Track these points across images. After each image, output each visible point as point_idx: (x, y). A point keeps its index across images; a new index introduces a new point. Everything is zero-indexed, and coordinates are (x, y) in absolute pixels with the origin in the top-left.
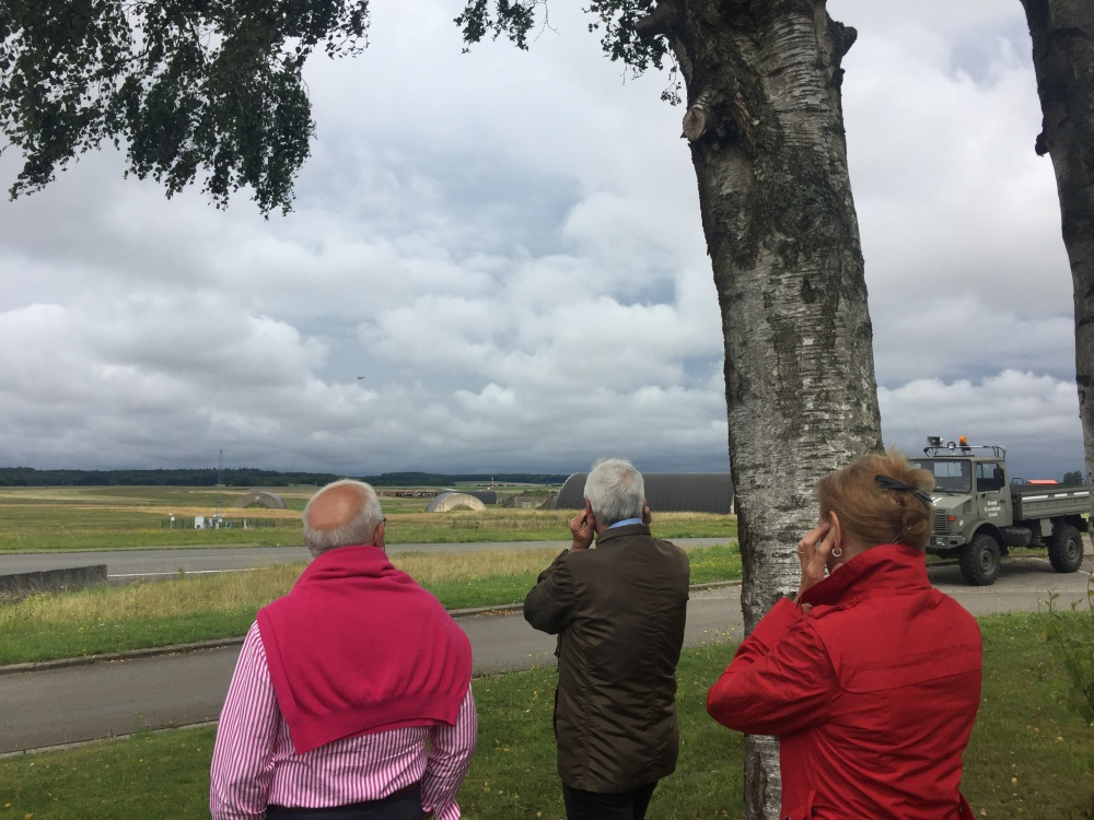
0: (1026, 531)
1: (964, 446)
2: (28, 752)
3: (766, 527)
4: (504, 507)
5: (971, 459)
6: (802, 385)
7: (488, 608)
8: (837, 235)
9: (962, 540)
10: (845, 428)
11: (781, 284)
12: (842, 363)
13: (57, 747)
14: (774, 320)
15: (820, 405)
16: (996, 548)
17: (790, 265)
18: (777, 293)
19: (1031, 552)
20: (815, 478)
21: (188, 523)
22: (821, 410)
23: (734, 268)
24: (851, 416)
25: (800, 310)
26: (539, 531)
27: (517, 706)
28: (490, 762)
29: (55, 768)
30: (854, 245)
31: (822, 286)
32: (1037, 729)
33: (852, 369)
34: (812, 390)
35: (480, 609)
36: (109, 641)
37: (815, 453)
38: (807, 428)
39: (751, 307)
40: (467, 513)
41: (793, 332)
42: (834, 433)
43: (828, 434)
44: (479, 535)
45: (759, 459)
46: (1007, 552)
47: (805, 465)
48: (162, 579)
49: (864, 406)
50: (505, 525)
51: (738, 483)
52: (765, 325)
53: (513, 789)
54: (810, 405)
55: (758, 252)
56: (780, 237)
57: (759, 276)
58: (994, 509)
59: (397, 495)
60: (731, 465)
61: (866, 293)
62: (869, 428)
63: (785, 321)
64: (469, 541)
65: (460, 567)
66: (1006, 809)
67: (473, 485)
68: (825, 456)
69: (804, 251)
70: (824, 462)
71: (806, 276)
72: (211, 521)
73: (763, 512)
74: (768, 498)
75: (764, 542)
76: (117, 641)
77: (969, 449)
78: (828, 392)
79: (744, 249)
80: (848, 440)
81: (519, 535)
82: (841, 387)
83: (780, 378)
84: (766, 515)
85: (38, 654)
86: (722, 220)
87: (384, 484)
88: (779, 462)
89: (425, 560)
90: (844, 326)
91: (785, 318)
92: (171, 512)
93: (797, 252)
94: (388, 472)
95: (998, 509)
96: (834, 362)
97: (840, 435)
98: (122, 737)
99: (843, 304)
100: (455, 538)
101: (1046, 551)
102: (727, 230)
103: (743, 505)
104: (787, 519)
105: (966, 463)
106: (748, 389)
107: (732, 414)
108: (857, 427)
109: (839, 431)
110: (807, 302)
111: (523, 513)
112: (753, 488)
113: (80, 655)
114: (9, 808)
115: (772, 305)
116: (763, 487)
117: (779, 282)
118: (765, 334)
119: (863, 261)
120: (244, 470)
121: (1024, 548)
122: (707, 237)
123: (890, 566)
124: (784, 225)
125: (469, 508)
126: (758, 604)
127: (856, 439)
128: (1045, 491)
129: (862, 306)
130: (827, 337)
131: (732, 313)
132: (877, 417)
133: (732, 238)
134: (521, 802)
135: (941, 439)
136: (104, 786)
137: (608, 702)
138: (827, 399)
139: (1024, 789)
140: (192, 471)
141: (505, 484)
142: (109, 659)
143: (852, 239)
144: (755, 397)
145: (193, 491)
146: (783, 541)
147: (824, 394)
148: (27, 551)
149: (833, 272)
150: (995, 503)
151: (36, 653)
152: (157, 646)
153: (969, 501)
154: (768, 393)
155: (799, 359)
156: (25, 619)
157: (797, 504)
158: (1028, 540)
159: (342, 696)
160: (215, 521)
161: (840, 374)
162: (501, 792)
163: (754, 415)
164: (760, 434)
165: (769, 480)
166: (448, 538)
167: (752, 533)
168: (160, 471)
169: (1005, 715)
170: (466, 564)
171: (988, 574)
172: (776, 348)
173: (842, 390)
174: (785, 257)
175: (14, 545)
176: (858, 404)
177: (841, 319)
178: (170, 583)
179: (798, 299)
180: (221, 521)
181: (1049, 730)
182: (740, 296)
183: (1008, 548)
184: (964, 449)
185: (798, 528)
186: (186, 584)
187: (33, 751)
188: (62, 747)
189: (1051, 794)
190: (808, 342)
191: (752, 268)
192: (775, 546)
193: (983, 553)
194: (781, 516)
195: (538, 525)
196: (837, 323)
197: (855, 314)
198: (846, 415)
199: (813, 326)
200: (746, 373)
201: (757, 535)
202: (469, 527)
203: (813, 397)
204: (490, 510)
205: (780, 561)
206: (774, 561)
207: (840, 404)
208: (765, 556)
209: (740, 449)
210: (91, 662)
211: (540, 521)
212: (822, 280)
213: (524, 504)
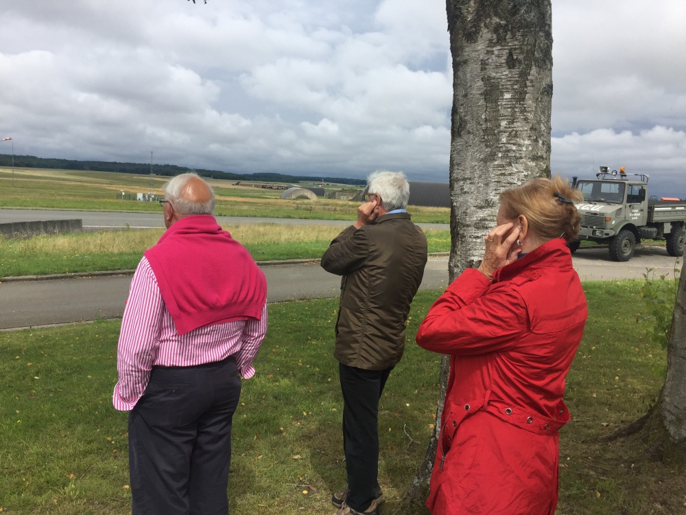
0: (654, 229)
1: (623, 174)
2: (32, 327)
3: (467, 219)
4: (329, 198)
5: (626, 182)
6: (500, 125)
7: (313, 260)
8: (535, 20)
9: (612, 233)
10: (526, 156)
11: (493, 54)
12: (528, 112)
13: (49, 326)
14: (487, 80)
15: (511, 140)
16: (634, 239)
17: (501, 40)
18: (490, 60)
19: (656, 242)
20: (502, 188)
21: (132, 197)
22: (511, 144)
23: (464, 41)
24: (530, 149)
25: (505, 73)
26: (349, 214)
27: (323, 318)
28: (303, 348)
29: (46, 337)
30: (547, 28)
31: (521, 57)
32: (637, 349)
33: (535, 116)
34: (507, 130)
35: (308, 260)
36: (82, 265)
37: (503, 172)
38: (500, 155)
39: (472, 69)
40: (306, 201)
41: (498, 89)
42: (517, 159)
43: (513, 160)
44: (312, 215)
45: (468, 175)
46: (640, 242)
47: (496, 180)
48: (115, 230)
49: (541, 142)
50: (329, 210)
51: (453, 189)
52: (480, 83)
53: (315, 365)
54: (504, 140)
55: (480, 30)
56: (496, 20)
57: (479, 48)
58: (635, 215)
59: (263, 187)
60: (450, 177)
61: (551, 64)
62: (542, 157)
63: (493, 81)
64: (305, 218)
65: (299, 234)
66: (609, 394)
67: (310, 184)
68: (510, 174)
69: (511, 31)
70: (509, 178)
71: (511, 49)
72: (147, 196)
73: (467, 209)
74: (471, 200)
75: (465, 228)
76: (87, 266)
77: (625, 176)
78: (517, 131)
79: (471, 27)
80: (526, 164)
81: (337, 216)
82: (526, 129)
83: (486, 120)
84: (468, 211)
85: (39, 270)
86: (458, 6)
87: (255, 180)
88: (480, 177)
89: (278, 228)
90: (533, 86)
91: (494, 78)
92: (123, 190)
93: (506, 32)
94: (257, 172)
95: (639, 215)
96: (523, 111)
97: (521, 161)
98: (89, 322)
99: (534, 70)
100: (297, 216)
101: (665, 243)
102: (462, 13)
103: (455, 204)
104: (481, 214)
105: (622, 185)
106: (465, 127)
107: (454, 144)
108: (534, 156)
109: (521, 158)
110: (510, 68)
111: (340, 202)
112: (462, 193)
113: (65, 273)
114: (18, 359)
115: (486, 69)
116: (468, 193)
117: (492, 52)
118: (479, 89)
119: (552, 40)
120: (168, 165)
121: (652, 240)
122: (448, 18)
123: (559, 253)
124: (499, 11)
125: (307, 198)
126: (458, 267)
127: (532, 164)
128: (671, 205)
129: (547, 72)
130: (521, 93)
131: (460, 74)
132: (549, 149)
133: (464, 20)
134: (319, 373)
135: (608, 168)
136: (75, 349)
137: (378, 318)
138: (516, 136)
139: (622, 384)
140: (134, 164)
141: (331, 184)
142: (82, 276)
143: (546, 24)
144: (469, 133)
145: (136, 177)
146: (477, 228)
147: (514, 132)
148: (34, 208)
149: (529, 47)
150: (637, 211)
151: (36, 270)
152: (110, 270)
153: (621, 209)
154: (477, 130)
155: (500, 108)
156: (32, 249)
157: (488, 204)
158: (654, 235)
159: (204, 302)
160: (149, 197)
161: (526, 119)
162: (308, 366)
163: (467, 145)
164: (470, 157)
165: (473, 188)
166: (292, 215)
167: (459, 222)
168: (115, 163)
169: (619, 340)
170: (302, 232)
171: (626, 255)
172: (485, 99)
173: (527, 130)
174: (498, 35)
175: (25, 204)
176: (536, 141)
177: (532, 81)
178: (121, 233)
179: (504, 65)
180: (153, 196)
181: (644, 350)
182: (465, 62)
183: (641, 240)
184: (622, 176)
185: (487, 220)
186: (131, 234)
187: (36, 327)
188: (53, 325)
189: (639, 387)
190: (507, 96)
191: (475, 42)
192: (472, 231)
193: (624, 242)
194: (477, 212)
195: (349, 210)
196: (528, 83)
197: (542, 78)
198: (527, 148)
199: (512, 85)
200: (465, 116)
201: (462, 224)
202: (307, 209)
203: (507, 134)
204: (320, 199)
205: (474, 240)
206: (470, 240)
207: (524, 140)
208: (465, 237)
209: (456, 167)
210: (71, 277)
211: (351, 209)
212: (522, 53)
213: (342, 197)
